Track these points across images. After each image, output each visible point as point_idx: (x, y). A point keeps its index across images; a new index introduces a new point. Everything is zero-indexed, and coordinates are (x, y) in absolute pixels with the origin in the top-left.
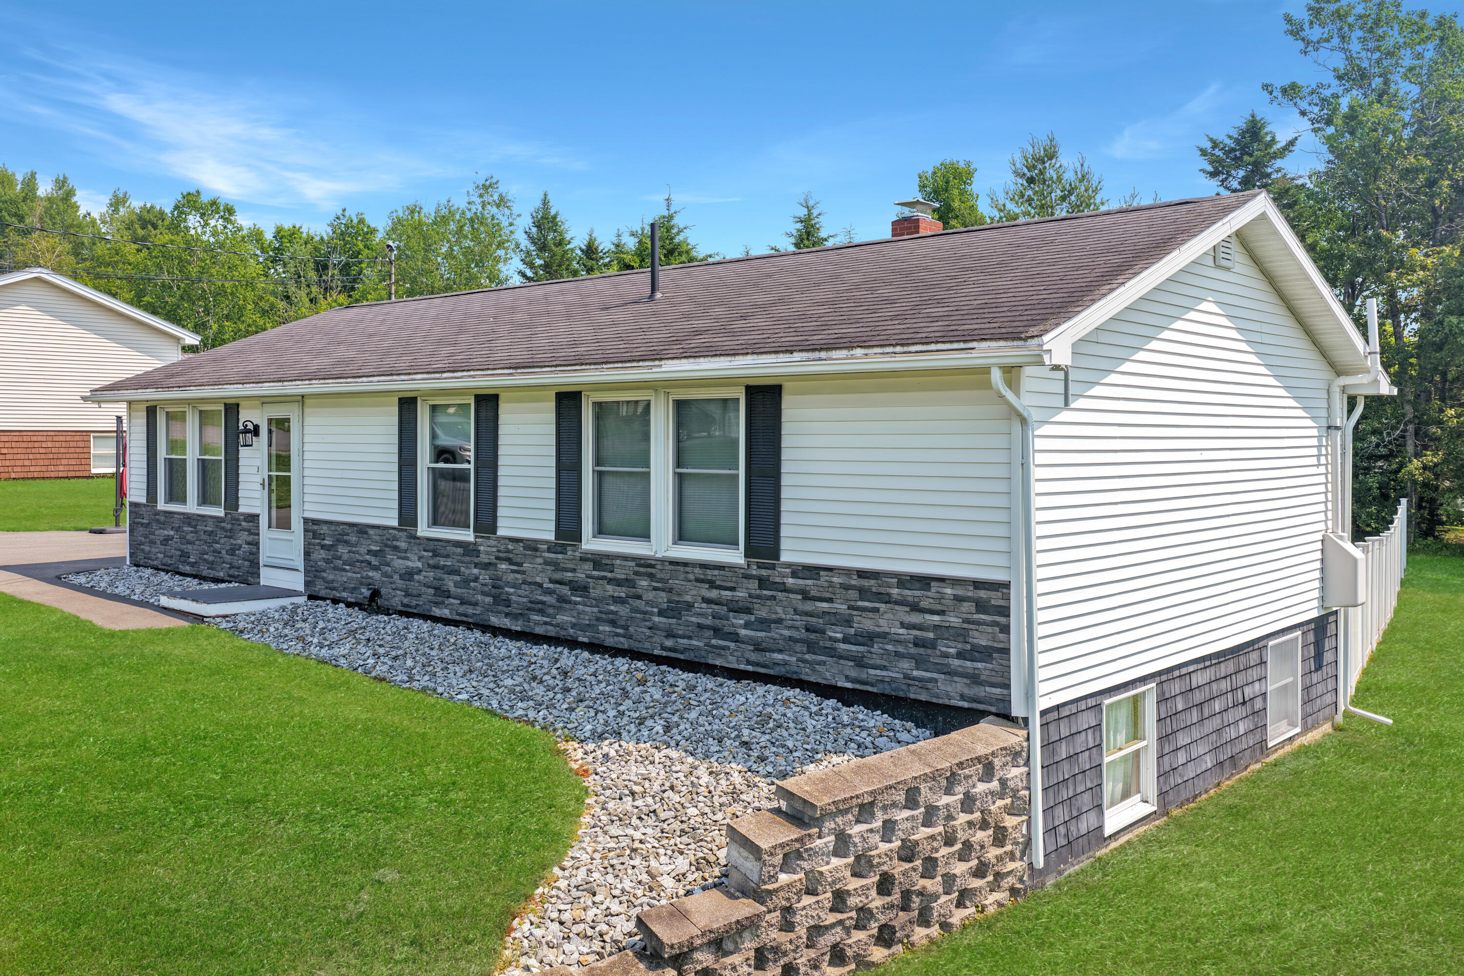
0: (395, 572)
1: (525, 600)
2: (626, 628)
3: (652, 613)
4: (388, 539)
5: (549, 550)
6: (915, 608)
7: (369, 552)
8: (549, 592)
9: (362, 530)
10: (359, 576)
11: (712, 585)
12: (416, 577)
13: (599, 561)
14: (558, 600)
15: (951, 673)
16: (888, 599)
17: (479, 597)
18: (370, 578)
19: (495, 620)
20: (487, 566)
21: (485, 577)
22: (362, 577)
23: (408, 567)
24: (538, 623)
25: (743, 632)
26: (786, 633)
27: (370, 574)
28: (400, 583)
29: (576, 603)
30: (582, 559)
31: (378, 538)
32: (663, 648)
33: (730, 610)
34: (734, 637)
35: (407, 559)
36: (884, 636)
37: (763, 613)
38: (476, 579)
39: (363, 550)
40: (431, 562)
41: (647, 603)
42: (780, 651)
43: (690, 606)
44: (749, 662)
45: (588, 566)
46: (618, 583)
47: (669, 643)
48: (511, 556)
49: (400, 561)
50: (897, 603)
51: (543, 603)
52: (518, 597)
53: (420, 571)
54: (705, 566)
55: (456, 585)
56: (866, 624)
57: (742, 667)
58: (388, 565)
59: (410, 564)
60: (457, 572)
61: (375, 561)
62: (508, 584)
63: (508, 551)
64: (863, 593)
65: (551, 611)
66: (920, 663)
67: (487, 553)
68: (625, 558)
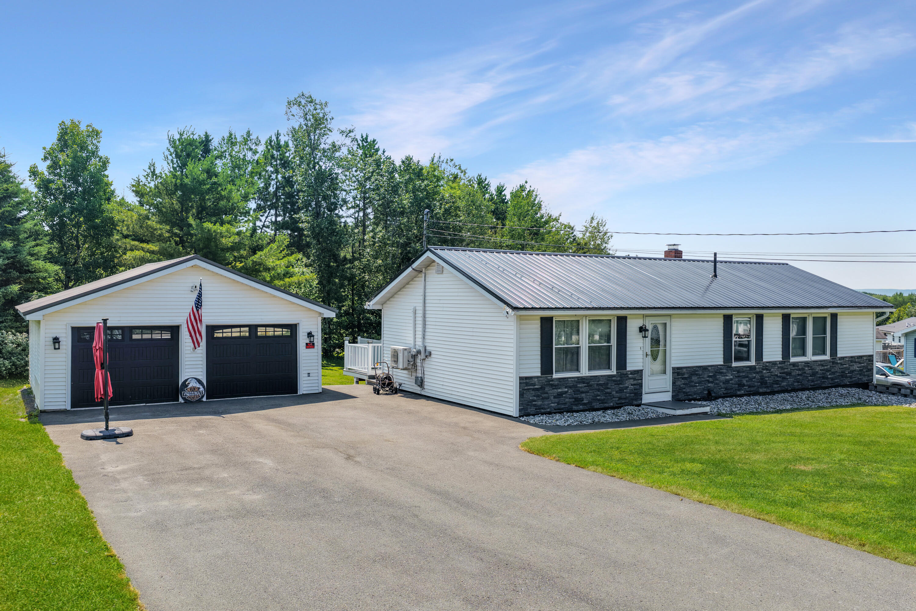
0: (721, 382)
1: (772, 381)
2: (801, 382)
3: (808, 377)
4: (717, 370)
5: (780, 364)
6: (860, 363)
7: (709, 376)
8: (780, 377)
9: (705, 368)
10: (703, 387)
11: (823, 366)
12: (730, 382)
13: (795, 364)
14: (782, 379)
15: (864, 376)
16: (856, 362)
17: (756, 384)
18: (709, 386)
19: (761, 390)
20: (757, 373)
21: (758, 376)
22: (705, 387)
23: (726, 379)
24: (776, 387)
25: (829, 376)
26: (838, 374)
27: (709, 385)
28: (723, 386)
29: (788, 378)
30: (790, 365)
31: (713, 370)
32: (811, 386)
33: (826, 371)
34: (827, 378)
35: (727, 376)
36: (855, 370)
37: (833, 370)
38: (755, 378)
39: (706, 376)
40: (736, 375)
41: (807, 374)
42: (837, 379)
43: (817, 372)
44: (830, 384)
45: (792, 366)
46: (799, 370)
47: (812, 384)
48: (767, 367)
49: (723, 377)
50: (857, 362)
51: (778, 381)
52: (769, 381)
53: (731, 379)
54: (821, 361)
55: (747, 381)
56: (852, 368)
57: (829, 385)
58: (717, 380)
59: (727, 378)
60: (747, 377)
61: (711, 380)
62: (766, 377)
63: (767, 366)
64: (852, 361)
65: (780, 383)
66: (860, 375)
67: (759, 368)
68: (802, 362)
